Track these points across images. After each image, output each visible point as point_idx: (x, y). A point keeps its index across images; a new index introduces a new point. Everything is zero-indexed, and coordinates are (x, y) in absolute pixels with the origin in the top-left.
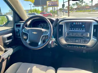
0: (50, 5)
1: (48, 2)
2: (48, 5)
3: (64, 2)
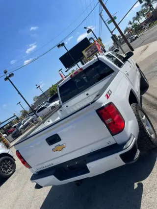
0: (89, 54)
1: (84, 52)
2: (86, 56)
3: (112, 31)
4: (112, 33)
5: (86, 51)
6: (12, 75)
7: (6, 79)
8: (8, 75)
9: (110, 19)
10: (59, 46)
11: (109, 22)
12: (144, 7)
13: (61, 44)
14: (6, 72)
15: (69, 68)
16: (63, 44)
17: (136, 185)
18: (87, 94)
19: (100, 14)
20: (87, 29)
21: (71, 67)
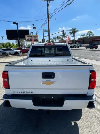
0: (29, 39)
1: (26, 36)
2: (26, 39)
3: (44, 36)
4: (44, 37)
5: (28, 37)
9: (48, 30)
10: (14, 23)
11: (46, 31)
12: (61, 36)
13: (16, 23)
15: (9, 39)
16: (17, 24)
17: (73, 123)
18: (50, 60)
19: (43, 24)
20: (34, 27)
21: (11, 40)
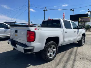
0: (81, 20)
6: (47, 10)
7: (44, 10)
8: (45, 9)
14: (45, 8)
16: (73, 10)
20: (89, 10)
